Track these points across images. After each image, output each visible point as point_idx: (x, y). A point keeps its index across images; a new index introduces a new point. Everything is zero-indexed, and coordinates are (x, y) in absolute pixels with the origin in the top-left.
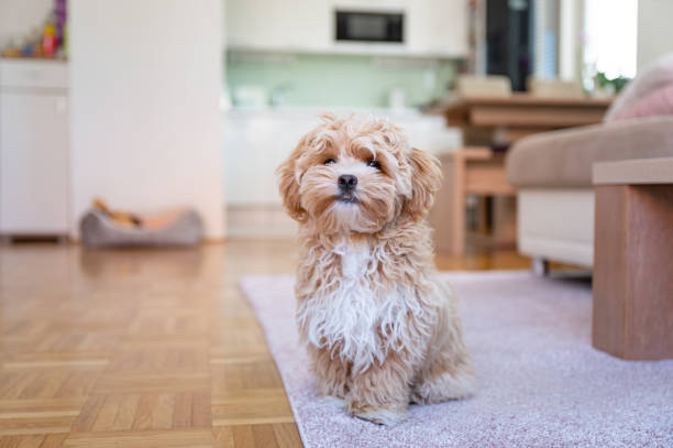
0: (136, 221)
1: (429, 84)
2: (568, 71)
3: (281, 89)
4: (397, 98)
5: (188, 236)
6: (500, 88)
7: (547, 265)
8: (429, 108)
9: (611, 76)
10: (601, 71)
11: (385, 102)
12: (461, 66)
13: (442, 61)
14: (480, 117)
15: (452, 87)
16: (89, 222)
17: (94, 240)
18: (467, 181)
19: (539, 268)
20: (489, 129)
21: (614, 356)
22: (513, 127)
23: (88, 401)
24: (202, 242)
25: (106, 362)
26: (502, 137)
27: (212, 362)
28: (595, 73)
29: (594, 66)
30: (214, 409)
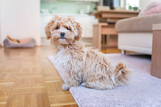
0: (18, 41)
1: (89, 8)
2: (122, 5)
3: (53, 9)
4: (82, 11)
5: (32, 45)
6: (107, 9)
7: (125, 51)
8: (90, 14)
9: (133, 7)
11: (79, 12)
12: (97, 4)
13: (92, 2)
14: (104, 16)
15: (96, 9)
16: (6, 42)
17: (8, 46)
18: (102, 31)
19: (123, 53)
20: (106, 18)
21: (158, 78)
22: (111, 18)
23: (9, 98)
24: (35, 47)
25: (14, 83)
26: (109, 20)
27: (45, 82)
28: (129, 6)
29: (129, 4)
30: (49, 100)
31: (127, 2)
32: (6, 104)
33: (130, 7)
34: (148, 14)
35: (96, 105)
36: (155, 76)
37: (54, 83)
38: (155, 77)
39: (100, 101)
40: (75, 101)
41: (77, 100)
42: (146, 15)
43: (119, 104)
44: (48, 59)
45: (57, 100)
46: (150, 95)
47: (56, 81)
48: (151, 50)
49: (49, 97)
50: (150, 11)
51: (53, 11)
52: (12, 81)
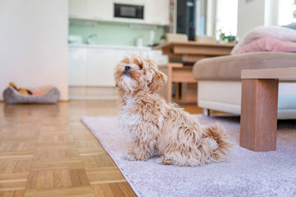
0: (30, 93)
1: (153, 36)
2: (209, 33)
3: (91, 37)
4: (140, 41)
5: (53, 99)
6: (183, 39)
7: (209, 111)
8: (155, 46)
9: (226, 35)
10: (223, 33)
11: (135, 44)
12: (166, 29)
13: (159, 27)
14: (177, 50)
15: (164, 37)
16: (8, 93)
17: (11, 101)
18: (173, 77)
19: (206, 113)
20: (181, 55)
21: (249, 149)
22: (190, 55)
23: (29, 174)
24: (59, 101)
25: (32, 156)
26: (186, 59)
27: (80, 155)
28: (220, 34)
29: (220, 31)
30: (88, 177)
31: (218, 28)
32: (27, 182)
33: (223, 37)
34: (246, 52)
35: (153, 181)
36: (245, 147)
37: (94, 156)
38: (245, 149)
39: (159, 177)
40: (125, 178)
41: (127, 176)
42: (242, 53)
43: (185, 181)
44: (82, 121)
45: (99, 177)
46: (230, 171)
47: (97, 154)
48: (240, 107)
49: (88, 173)
50: (248, 46)
51: (90, 40)
52: (29, 154)
